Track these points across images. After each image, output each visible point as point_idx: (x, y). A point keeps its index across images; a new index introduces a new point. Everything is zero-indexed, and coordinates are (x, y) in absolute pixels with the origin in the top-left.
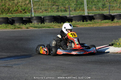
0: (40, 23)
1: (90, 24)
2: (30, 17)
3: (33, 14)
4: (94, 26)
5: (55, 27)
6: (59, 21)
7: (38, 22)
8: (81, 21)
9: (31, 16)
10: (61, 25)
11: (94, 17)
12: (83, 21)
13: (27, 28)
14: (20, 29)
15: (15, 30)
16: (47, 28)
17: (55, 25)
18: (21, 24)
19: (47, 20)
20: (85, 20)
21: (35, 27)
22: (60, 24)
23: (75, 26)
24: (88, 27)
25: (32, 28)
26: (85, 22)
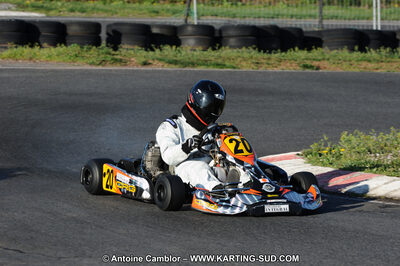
4: (379, 71)
5: (244, 64)
7: (199, 42)
8: (346, 48)
10: (268, 59)
11: (398, 37)
12: (352, 50)
13: (144, 63)
15: (100, 67)
16: (211, 69)
17: (245, 59)
19: (232, 40)
21: (171, 63)
22: (266, 56)
23: (311, 67)
24: (357, 70)
25: (160, 64)
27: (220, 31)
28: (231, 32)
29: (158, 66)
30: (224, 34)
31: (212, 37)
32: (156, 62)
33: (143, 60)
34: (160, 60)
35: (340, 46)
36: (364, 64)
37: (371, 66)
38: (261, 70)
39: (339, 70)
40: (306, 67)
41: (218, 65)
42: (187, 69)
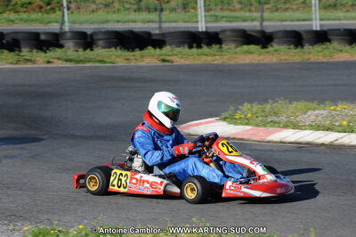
0: (81, 50)
1: (207, 55)
2: (58, 31)
3: (67, 24)
4: (216, 62)
5: (118, 59)
7: (78, 45)
8: (186, 46)
9: (61, 28)
10: (134, 56)
11: (220, 36)
12: (191, 47)
13: (49, 62)
14: (29, 65)
15: (18, 66)
16: (97, 64)
17: (117, 56)
18: (35, 50)
19: (100, 42)
20: (195, 45)
21: (67, 60)
22: (131, 53)
23: (168, 61)
24: (200, 62)
25: (60, 62)
26: (194, 50)
27: (91, 36)
28: (100, 36)
29: (58, 64)
30: (95, 38)
32: (56, 61)
33: (46, 59)
34: (59, 59)
36: (204, 57)
37: (209, 58)
38: (132, 64)
39: (187, 62)
40: (164, 61)
41: (101, 61)
42: (80, 65)
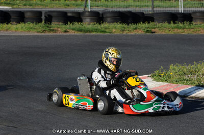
2: (81, 11)
4: (184, 33)
6: (129, 21)
7: (92, 20)
8: (166, 22)
11: (192, 16)
13: (66, 32)
15: (43, 34)
16: (99, 34)
20: (172, 22)
21: (79, 31)
24: (173, 33)
25: (73, 31)
26: (172, 25)
27: (102, 14)
28: (108, 15)
29: (72, 33)
30: (104, 16)
31: (99, 17)
32: (71, 31)
33: (64, 29)
34: (73, 29)
35: (163, 21)
36: (176, 30)
37: (179, 31)
38: (125, 33)
39: (164, 33)
41: (102, 32)
42: (87, 34)
